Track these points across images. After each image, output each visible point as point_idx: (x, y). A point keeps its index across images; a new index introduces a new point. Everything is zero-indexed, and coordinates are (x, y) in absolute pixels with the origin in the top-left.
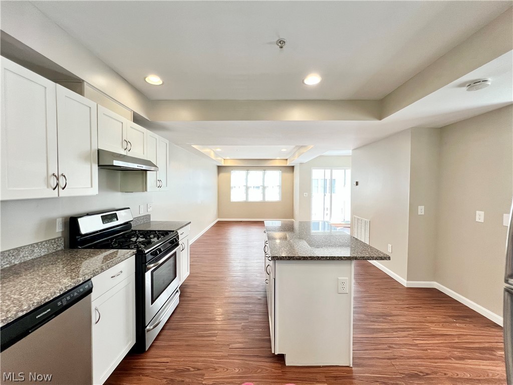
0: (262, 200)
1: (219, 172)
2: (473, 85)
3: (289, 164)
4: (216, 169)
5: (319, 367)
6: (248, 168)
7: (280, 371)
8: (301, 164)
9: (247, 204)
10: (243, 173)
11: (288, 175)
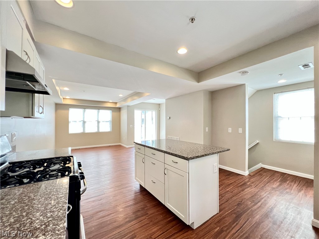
0: (97, 131)
1: (56, 109)
2: (244, 73)
3: (118, 106)
4: (54, 106)
5: (208, 221)
6: (85, 107)
7: (194, 234)
8: (128, 106)
9: (84, 135)
10: (81, 111)
11: (116, 114)
